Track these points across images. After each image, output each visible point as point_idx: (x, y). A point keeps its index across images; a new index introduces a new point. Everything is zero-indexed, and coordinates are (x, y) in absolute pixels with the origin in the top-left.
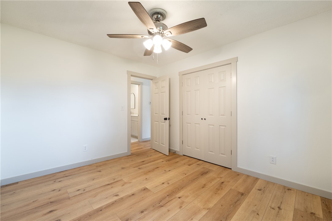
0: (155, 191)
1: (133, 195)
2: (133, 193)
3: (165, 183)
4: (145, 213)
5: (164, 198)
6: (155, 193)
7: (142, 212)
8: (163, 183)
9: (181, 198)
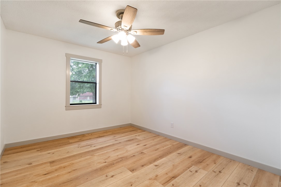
0: (123, 168)
1: (143, 166)
2: (143, 167)
3: (111, 176)
4: (132, 155)
5: (118, 162)
6: (124, 167)
7: (134, 156)
8: (112, 176)
9: (105, 161)
